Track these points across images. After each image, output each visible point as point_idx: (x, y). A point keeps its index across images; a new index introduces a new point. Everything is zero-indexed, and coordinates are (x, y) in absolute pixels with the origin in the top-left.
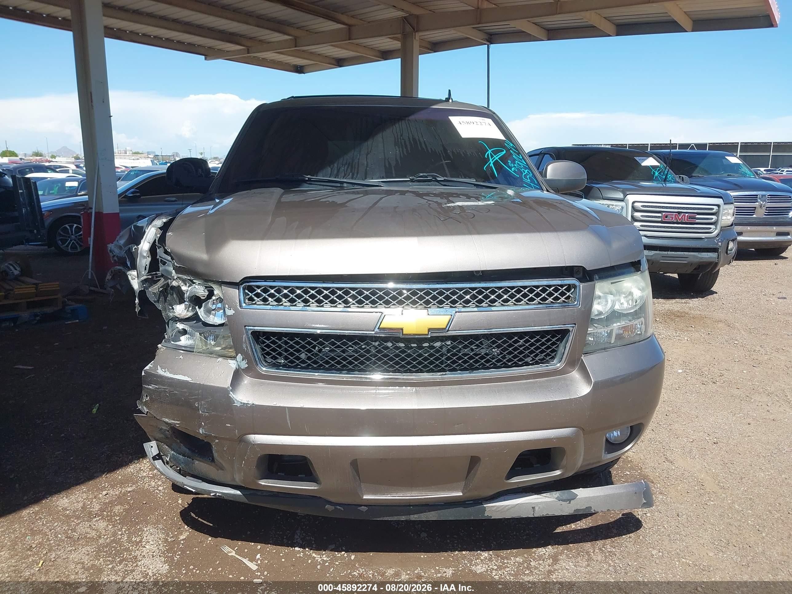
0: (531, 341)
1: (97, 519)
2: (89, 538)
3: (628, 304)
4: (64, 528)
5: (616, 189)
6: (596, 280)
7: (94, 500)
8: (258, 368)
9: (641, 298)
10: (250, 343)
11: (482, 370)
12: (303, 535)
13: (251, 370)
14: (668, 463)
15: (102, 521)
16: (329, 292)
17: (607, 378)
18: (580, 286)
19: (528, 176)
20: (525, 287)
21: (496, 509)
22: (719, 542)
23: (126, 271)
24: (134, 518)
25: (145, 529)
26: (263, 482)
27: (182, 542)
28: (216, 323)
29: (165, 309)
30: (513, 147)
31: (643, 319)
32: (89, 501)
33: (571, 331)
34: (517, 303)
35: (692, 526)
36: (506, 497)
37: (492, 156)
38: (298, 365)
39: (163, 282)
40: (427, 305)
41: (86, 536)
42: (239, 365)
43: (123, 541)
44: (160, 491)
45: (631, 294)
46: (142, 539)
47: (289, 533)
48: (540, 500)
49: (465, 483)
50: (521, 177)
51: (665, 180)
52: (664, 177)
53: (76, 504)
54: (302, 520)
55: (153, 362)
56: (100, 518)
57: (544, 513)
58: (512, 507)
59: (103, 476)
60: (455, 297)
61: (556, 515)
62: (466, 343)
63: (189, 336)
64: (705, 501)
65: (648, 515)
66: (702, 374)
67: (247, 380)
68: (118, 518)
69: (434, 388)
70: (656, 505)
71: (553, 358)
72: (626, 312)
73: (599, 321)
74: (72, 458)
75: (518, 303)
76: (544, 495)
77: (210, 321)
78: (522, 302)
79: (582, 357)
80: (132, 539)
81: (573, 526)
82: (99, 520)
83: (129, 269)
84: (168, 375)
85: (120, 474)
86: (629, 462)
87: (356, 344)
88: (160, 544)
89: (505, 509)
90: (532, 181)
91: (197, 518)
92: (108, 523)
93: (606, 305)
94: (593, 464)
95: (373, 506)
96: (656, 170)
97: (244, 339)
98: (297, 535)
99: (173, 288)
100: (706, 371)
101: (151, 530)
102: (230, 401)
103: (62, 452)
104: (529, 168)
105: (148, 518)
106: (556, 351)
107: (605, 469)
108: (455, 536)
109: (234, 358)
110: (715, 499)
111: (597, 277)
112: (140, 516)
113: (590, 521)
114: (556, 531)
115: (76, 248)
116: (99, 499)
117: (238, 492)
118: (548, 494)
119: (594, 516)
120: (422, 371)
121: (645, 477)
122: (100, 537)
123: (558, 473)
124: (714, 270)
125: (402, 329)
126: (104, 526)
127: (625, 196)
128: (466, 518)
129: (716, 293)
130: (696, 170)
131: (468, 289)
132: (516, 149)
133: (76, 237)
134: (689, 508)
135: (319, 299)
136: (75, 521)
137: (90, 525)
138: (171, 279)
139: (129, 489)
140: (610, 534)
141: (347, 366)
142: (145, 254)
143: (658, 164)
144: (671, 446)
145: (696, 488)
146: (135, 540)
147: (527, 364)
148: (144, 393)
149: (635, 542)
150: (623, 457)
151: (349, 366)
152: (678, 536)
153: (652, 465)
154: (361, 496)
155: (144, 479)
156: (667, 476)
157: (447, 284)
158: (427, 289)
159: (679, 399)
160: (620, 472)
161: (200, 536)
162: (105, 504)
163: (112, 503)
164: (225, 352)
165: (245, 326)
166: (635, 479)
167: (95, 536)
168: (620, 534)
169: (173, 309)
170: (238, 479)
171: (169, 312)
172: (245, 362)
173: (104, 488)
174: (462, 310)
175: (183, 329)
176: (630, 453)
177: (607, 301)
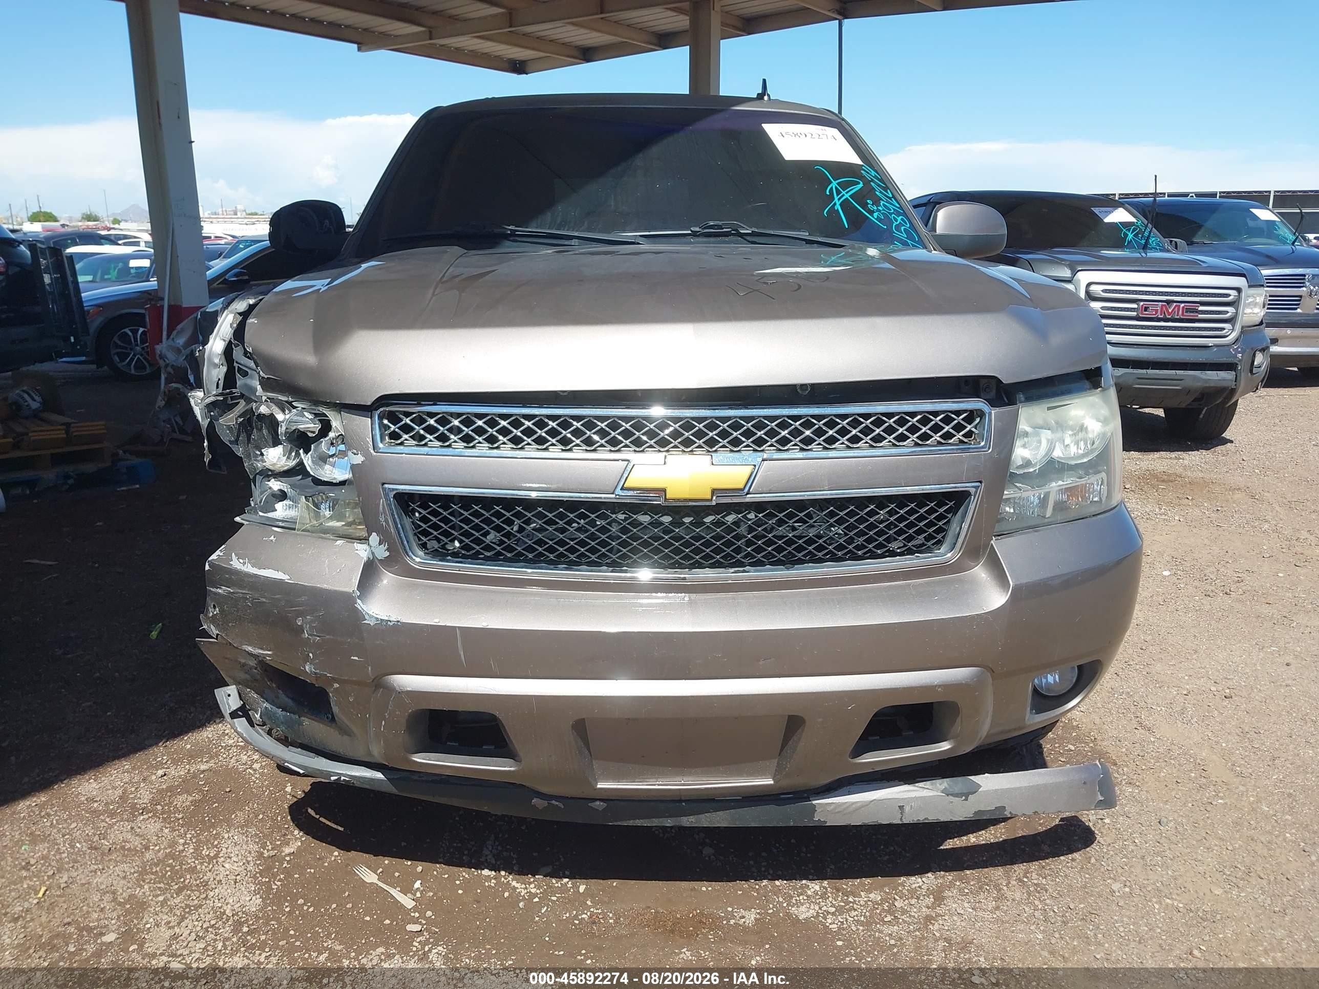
0: (899, 513)
1: (144, 817)
2: (129, 849)
3: (1078, 448)
4: (87, 832)
5: (1060, 262)
6: (1021, 402)
7: (142, 785)
8: (408, 559)
9: (1103, 435)
10: (393, 515)
11: (810, 564)
12: (497, 849)
13: (395, 561)
14: (1143, 731)
15: (153, 821)
16: (533, 424)
17: (1038, 578)
18: (990, 414)
19: (903, 228)
20: (890, 415)
21: (835, 809)
22: (1232, 869)
23: (186, 391)
24: (208, 816)
25: (226, 836)
26: (419, 758)
27: (288, 858)
28: (335, 479)
29: (249, 456)
30: (875, 177)
31: (1103, 475)
32: (133, 786)
33: (973, 494)
34: (874, 445)
35: (1185, 841)
36: (853, 788)
37: (838, 193)
38: (478, 553)
39: (244, 407)
40: (711, 448)
41: (124, 846)
42: (373, 553)
43: (186, 856)
44: (255, 770)
45: (1082, 428)
46: (219, 852)
47: (473, 846)
48: (913, 795)
49: (778, 763)
50: (889, 230)
51: (1145, 247)
52: (1143, 242)
53: (111, 791)
54: (498, 823)
55: (223, 546)
56: (150, 815)
57: (920, 817)
58: (863, 806)
59: (160, 744)
60: (762, 432)
61: (942, 820)
62: (781, 515)
63: (291, 503)
64: (1208, 799)
65: (1105, 821)
66: (1205, 578)
67: (387, 579)
68: (180, 816)
69: (723, 595)
70: (1121, 805)
71: (939, 543)
72: (1073, 463)
73: (1026, 478)
74: (109, 714)
75: (878, 445)
76: (921, 784)
77: (324, 476)
78: (884, 443)
79: (992, 542)
80: (201, 853)
81: (972, 839)
82: (148, 819)
83: (192, 388)
84: (249, 569)
85: (188, 742)
86: (1073, 728)
87: (582, 516)
88: (248, 862)
89: (851, 809)
90: (910, 237)
91: (318, 817)
92: (162, 824)
93: (1038, 448)
94: (1009, 731)
95: (615, 800)
96: (1129, 230)
97: (381, 506)
98: (487, 848)
99: (261, 417)
100: (1212, 573)
101: (236, 838)
102: (357, 616)
103: (94, 703)
104: (905, 214)
105: (233, 817)
106: (944, 530)
107: (1032, 741)
108: (764, 854)
109: (365, 540)
110: (1226, 794)
111: (1021, 396)
112: (220, 812)
113: (1003, 831)
114: (942, 847)
115: (144, 368)
116: (151, 783)
117: (379, 775)
118: (928, 783)
119: (1009, 821)
120: (701, 566)
121: (1102, 755)
122: (147, 848)
123: (945, 746)
124: (1227, 403)
125: (664, 490)
126: (156, 830)
127: (1074, 273)
128: (781, 824)
129: (1232, 442)
130: (1200, 233)
131: (786, 419)
132: (881, 180)
133: (143, 349)
134: (1180, 810)
135: (516, 435)
136: (107, 820)
137: (132, 828)
138: (256, 402)
139: (203, 767)
140: (1037, 854)
141: (566, 555)
142: (217, 361)
143: (1133, 220)
144: (1149, 701)
145: (1193, 775)
146: (207, 853)
147: (893, 554)
148: (210, 603)
149: (1082, 868)
150: (1063, 720)
151: (570, 555)
152: (1159, 858)
153: (1115, 733)
154: (593, 782)
155: (230, 750)
156: (1141, 754)
157: (747, 408)
158: (711, 418)
159: (1164, 621)
160: (1057, 745)
161: (321, 848)
162: (160, 791)
163: (172, 790)
164: (350, 531)
165: (383, 484)
166: (1084, 758)
167: (139, 846)
168: (1056, 854)
169: (262, 454)
170: (377, 753)
171: (256, 460)
172: (383, 547)
173: (160, 765)
174: (775, 457)
175: (280, 490)
176: (1076, 714)
177: (1040, 442)
